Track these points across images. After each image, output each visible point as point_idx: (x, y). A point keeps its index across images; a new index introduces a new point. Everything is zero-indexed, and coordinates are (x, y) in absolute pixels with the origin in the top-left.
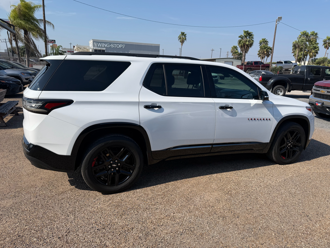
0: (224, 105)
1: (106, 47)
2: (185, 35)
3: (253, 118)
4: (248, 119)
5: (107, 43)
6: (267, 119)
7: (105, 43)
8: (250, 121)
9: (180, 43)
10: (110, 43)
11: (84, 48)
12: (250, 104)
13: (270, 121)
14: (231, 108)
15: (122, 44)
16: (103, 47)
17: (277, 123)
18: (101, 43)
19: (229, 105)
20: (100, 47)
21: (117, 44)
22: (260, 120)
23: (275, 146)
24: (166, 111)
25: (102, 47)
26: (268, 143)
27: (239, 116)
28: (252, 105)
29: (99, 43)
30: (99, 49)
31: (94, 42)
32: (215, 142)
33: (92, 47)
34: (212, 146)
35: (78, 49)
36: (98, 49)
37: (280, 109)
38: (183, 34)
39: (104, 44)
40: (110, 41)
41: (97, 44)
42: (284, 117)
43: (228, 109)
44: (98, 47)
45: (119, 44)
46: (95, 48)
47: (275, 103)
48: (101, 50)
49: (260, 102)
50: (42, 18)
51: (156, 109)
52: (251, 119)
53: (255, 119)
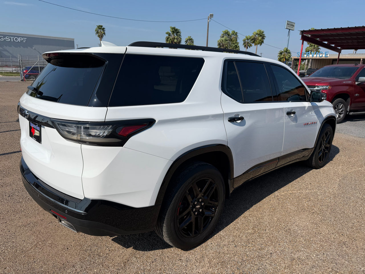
0: (289, 111)
2: (104, 28)
3: (307, 122)
4: (304, 124)
6: (314, 123)
8: (305, 126)
9: (99, 39)
10: (4, 35)
13: (317, 124)
14: (294, 113)
15: (23, 37)
17: (321, 125)
19: (293, 110)
21: (15, 36)
22: (311, 125)
23: (316, 149)
26: (313, 148)
27: (299, 121)
28: (306, 109)
34: (279, 160)
38: (100, 27)
40: (4, 33)
42: (324, 118)
43: (292, 115)
45: (18, 37)
51: (239, 121)
52: (306, 124)
53: (308, 124)
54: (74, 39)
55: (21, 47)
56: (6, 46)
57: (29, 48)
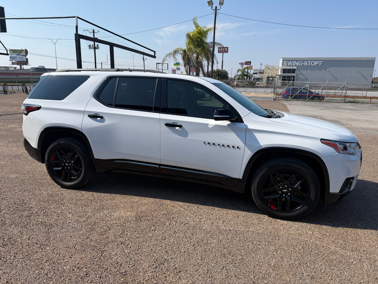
0: (171, 122)
1: (297, 65)
3: (212, 142)
4: (204, 142)
5: (299, 61)
6: (233, 147)
7: (297, 61)
8: (206, 145)
10: (303, 60)
11: (272, 68)
12: (208, 124)
13: (240, 149)
14: (180, 126)
15: (319, 60)
16: (294, 66)
17: (252, 154)
18: (291, 61)
19: (178, 123)
20: (290, 66)
21: (312, 61)
22: (222, 146)
23: (253, 185)
24: (108, 121)
25: (292, 66)
26: (239, 179)
27: (191, 136)
28: (210, 127)
29: (289, 61)
30: (289, 68)
31: (283, 61)
32: (162, 163)
33: (281, 67)
34: (160, 167)
35: (267, 69)
36: (287, 69)
37: (258, 135)
39: (295, 62)
40: (303, 58)
41: (287, 63)
42: (264, 147)
43: (177, 128)
44: (287, 66)
45: (315, 61)
46: (284, 67)
47: (250, 126)
48: (292, 69)
49: (226, 123)
50: (212, 41)
51: (99, 119)
52: (209, 143)
53: (214, 144)
54: (375, 58)
55: (316, 70)
56: (303, 70)
57: (323, 70)
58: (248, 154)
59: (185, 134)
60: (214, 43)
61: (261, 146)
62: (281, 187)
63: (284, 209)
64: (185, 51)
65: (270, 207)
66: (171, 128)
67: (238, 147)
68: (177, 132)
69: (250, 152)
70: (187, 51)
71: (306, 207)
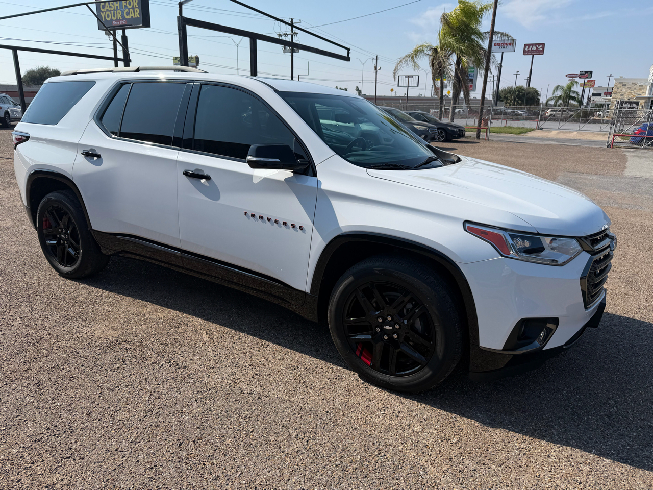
0: (193, 169)
3: (257, 213)
4: (246, 213)
6: (293, 226)
8: (248, 219)
13: (304, 232)
14: (208, 178)
19: (203, 171)
22: (275, 223)
24: (106, 164)
28: (255, 181)
32: (184, 248)
33: (651, 81)
34: (181, 254)
37: (336, 204)
42: (344, 230)
43: (203, 181)
47: (325, 186)
49: (283, 174)
50: (489, 29)
51: (95, 158)
52: (253, 216)
53: (261, 217)
58: (318, 244)
59: (214, 194)
60: (493, 32)
61: (340, 227)
62: (380, 320)
63: (384, 367)
64: (435, 50)
65: (360, 358)
66: (194, 180)
67: (301, 228)
68: (202, 189)
69: (321, 239)
70: (439, 50)
71: (426, 369)
